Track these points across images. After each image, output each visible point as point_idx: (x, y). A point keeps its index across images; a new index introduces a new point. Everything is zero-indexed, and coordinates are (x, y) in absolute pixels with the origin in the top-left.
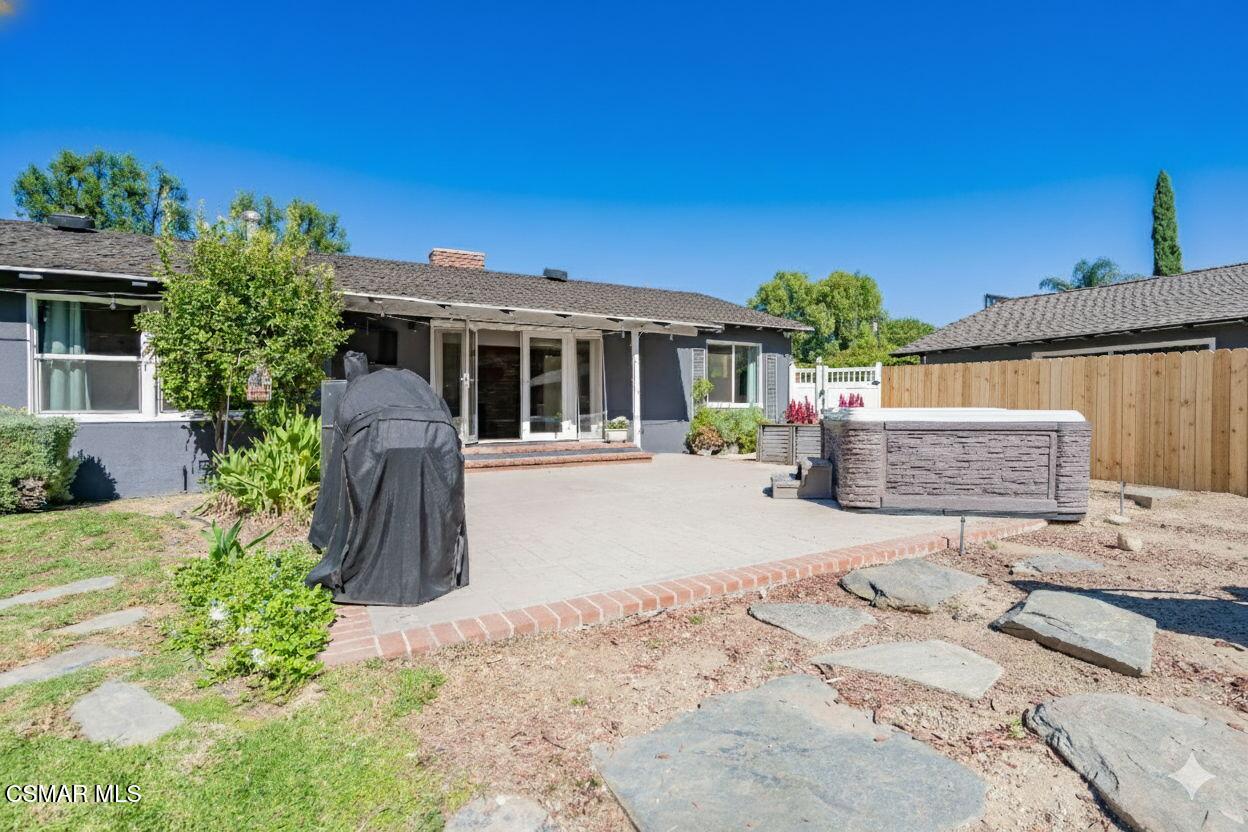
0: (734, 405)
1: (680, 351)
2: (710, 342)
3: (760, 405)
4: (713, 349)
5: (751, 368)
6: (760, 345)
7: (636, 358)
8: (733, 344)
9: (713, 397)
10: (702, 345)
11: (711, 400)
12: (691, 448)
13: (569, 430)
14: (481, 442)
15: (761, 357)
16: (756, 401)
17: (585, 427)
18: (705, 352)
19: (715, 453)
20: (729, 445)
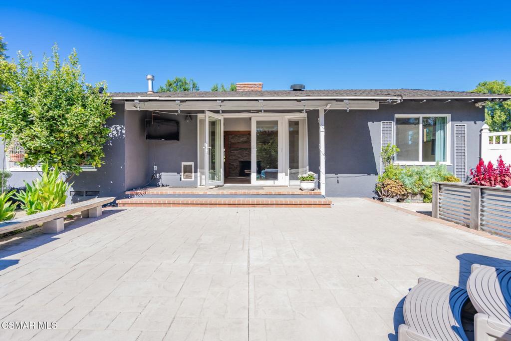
0: (420, 162)
1: (370, 124)
2: (397, 116)
3: (448, 162)
4: (399, 122)
5: (439, 134)
6: (448, 116)
7: (322, 128)
8: (421, 116)
9: (400, 156)
10: (390, 118)
11: (398, 159)
12: (380, 195)
13: (283, 178)
14: (225, 185)
15: (449, 126)
16: (445, 160)
17: (293, 177)
18: (393, 124)
19: (398, 201)
20: (414, 194)
